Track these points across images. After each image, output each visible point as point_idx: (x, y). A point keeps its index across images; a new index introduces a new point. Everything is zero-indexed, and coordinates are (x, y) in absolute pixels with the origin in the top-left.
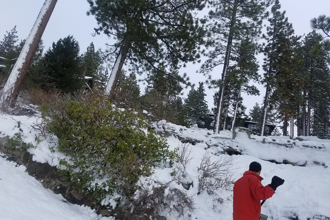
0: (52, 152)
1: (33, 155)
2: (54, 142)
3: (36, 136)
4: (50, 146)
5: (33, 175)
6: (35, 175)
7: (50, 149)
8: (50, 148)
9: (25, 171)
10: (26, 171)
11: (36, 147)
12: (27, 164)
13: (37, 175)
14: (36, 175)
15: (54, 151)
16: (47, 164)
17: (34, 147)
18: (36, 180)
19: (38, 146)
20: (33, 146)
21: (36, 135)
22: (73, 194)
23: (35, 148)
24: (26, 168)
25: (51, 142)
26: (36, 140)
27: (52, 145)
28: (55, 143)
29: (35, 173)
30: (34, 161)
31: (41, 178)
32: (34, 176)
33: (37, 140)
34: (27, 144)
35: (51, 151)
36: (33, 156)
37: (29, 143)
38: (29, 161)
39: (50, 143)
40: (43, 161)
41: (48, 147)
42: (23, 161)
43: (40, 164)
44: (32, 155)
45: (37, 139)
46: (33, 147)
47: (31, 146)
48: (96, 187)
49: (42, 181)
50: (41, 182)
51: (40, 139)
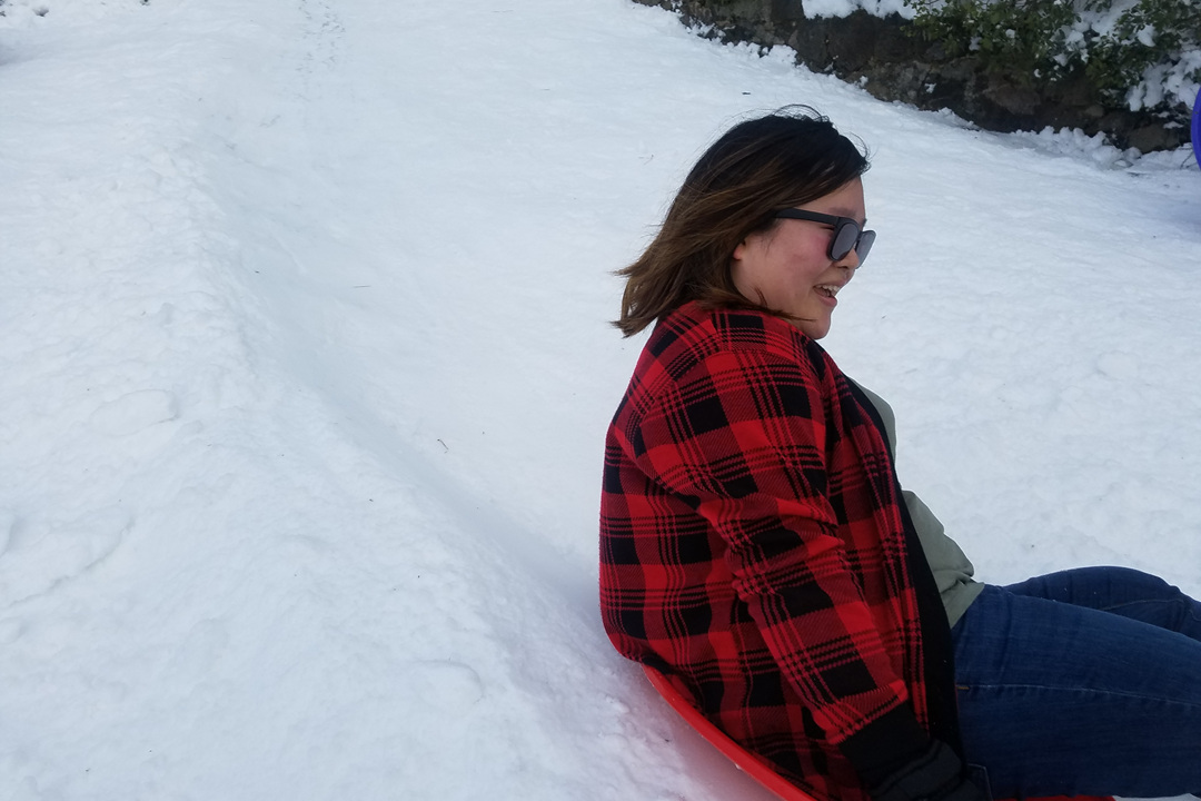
5: (827, 69)
6: (831, 66)
9: (796, 64)
10: (798, 63)
12: (793, 38)
13: (838, 64)
14: (835, 67)
16: (859, 16)
18: (841, 82)
22: (993, 97)
24: (795, 52)
29: (829, 60)
30: (813, 17)
31: (858, 70)
32: (829, 73)
36: (804, 2)
38: (794, 24)
42: (776, 30)
43: (835, 21)
48: (1090, 46)
49: (864, 79)
50: (862, 84)
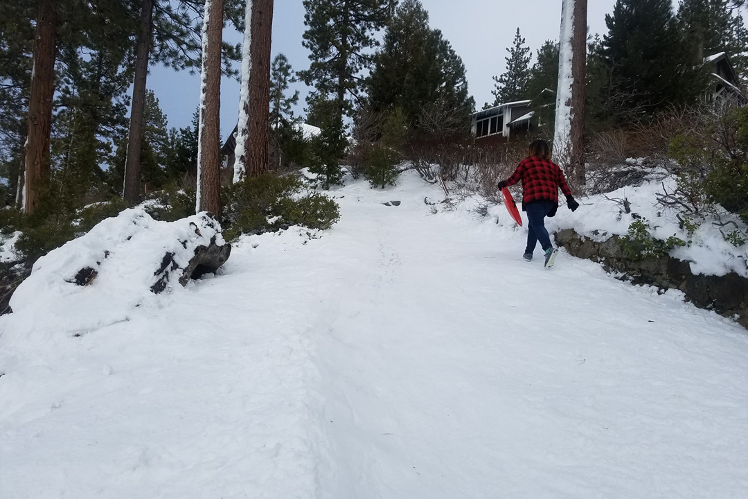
0: (738, 245)
1: (688, 262)
2: (729, 222)
3: (680, 219)
4: (726, 234)
5: (708, 306)
6: (711, 305)
7: (728, 239)
8: (726, 236)
10: (686, 301)
11: (690, 242)
12: (683, 285)
13: (716, 304)
14: (714, 306)
15: (742, 243)
16: (732, 276)
17: (684, 245)
18: (719, 316)
19: (693, 239)
20: (681, 241)
21: (678, 216)
23: (689, 246)
24: (684, 294)
25: (723, 223)
26: (681, 227)
27: (729, 229)
28: (734, 223)
29: (710, 301)
30: (698, 274)
31: (732, 309)
32: (710, 309)
33: (685, 227)
34: (666, 241)
35: (735, 244)
36: (691, 265)
37: (671, 238)
38: (684, 277)
39: (722, 225)
40: (720, 272)
41: (721, 235)
42: (670, 280)
43: (714, 278)
44: (686, 264)
45: (685, 225)
46: (680, 243)
47: (676, 243)
49: (737, 316)
50: (736, 319)
51: (692, 223)
